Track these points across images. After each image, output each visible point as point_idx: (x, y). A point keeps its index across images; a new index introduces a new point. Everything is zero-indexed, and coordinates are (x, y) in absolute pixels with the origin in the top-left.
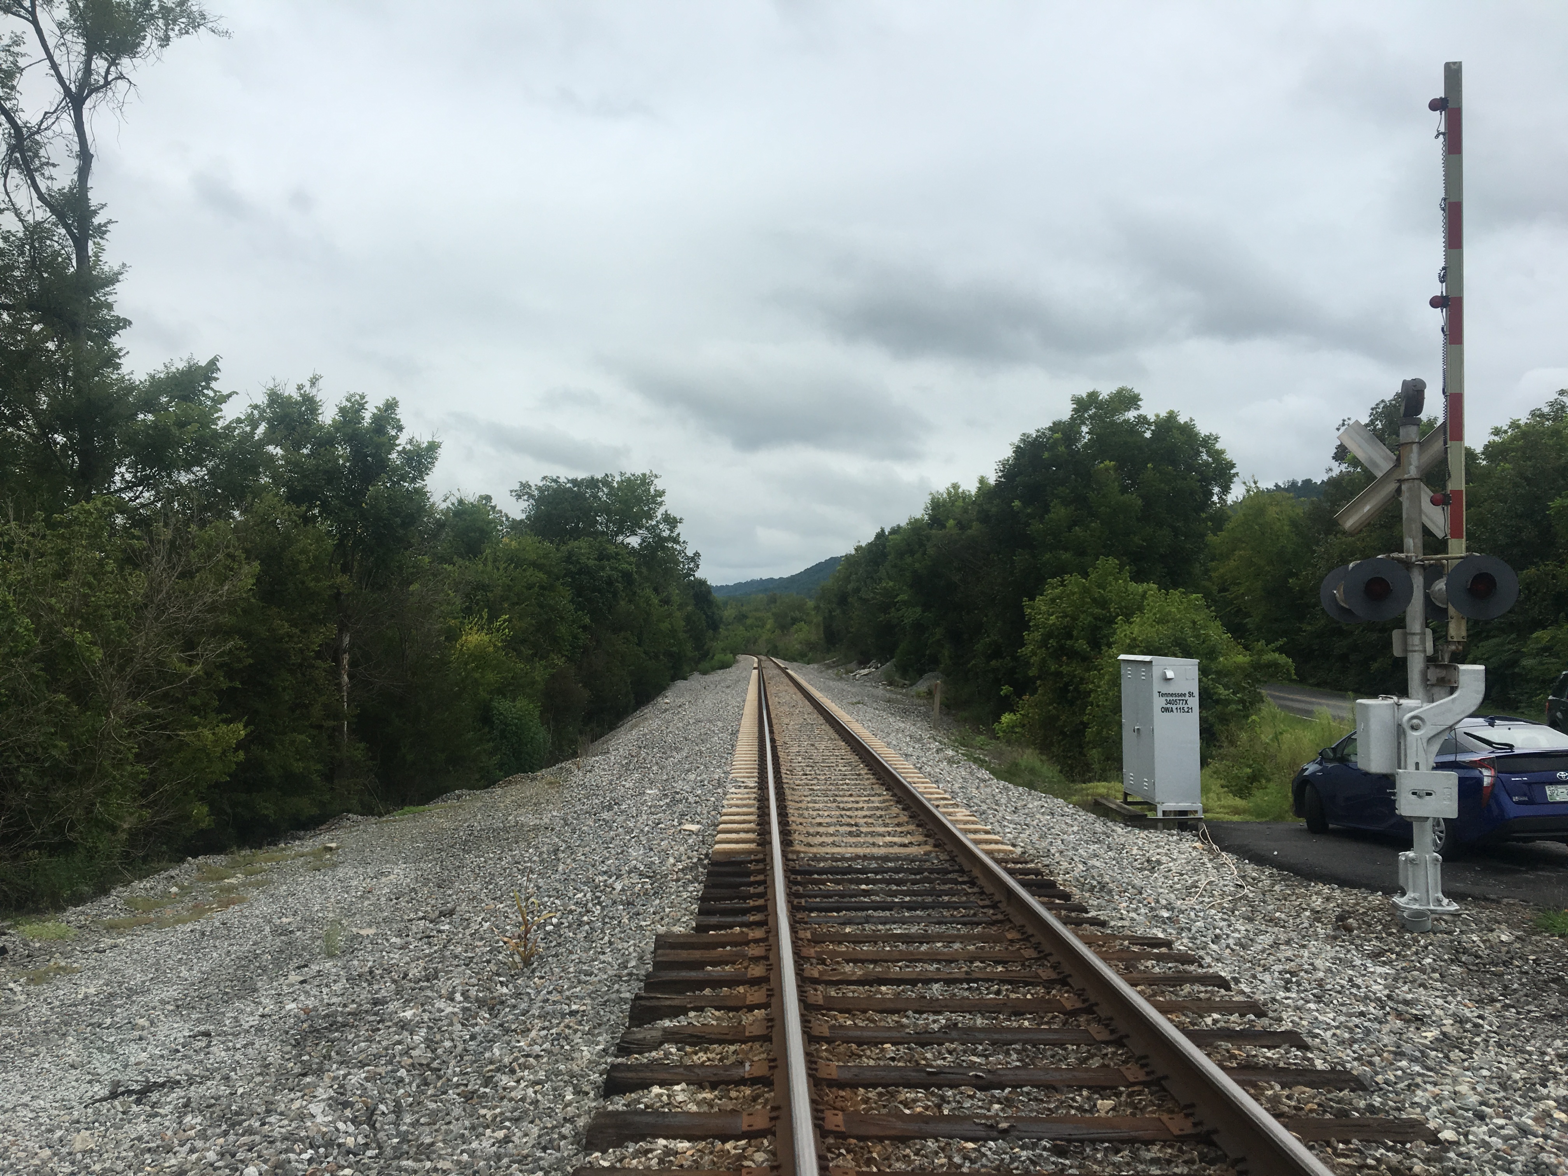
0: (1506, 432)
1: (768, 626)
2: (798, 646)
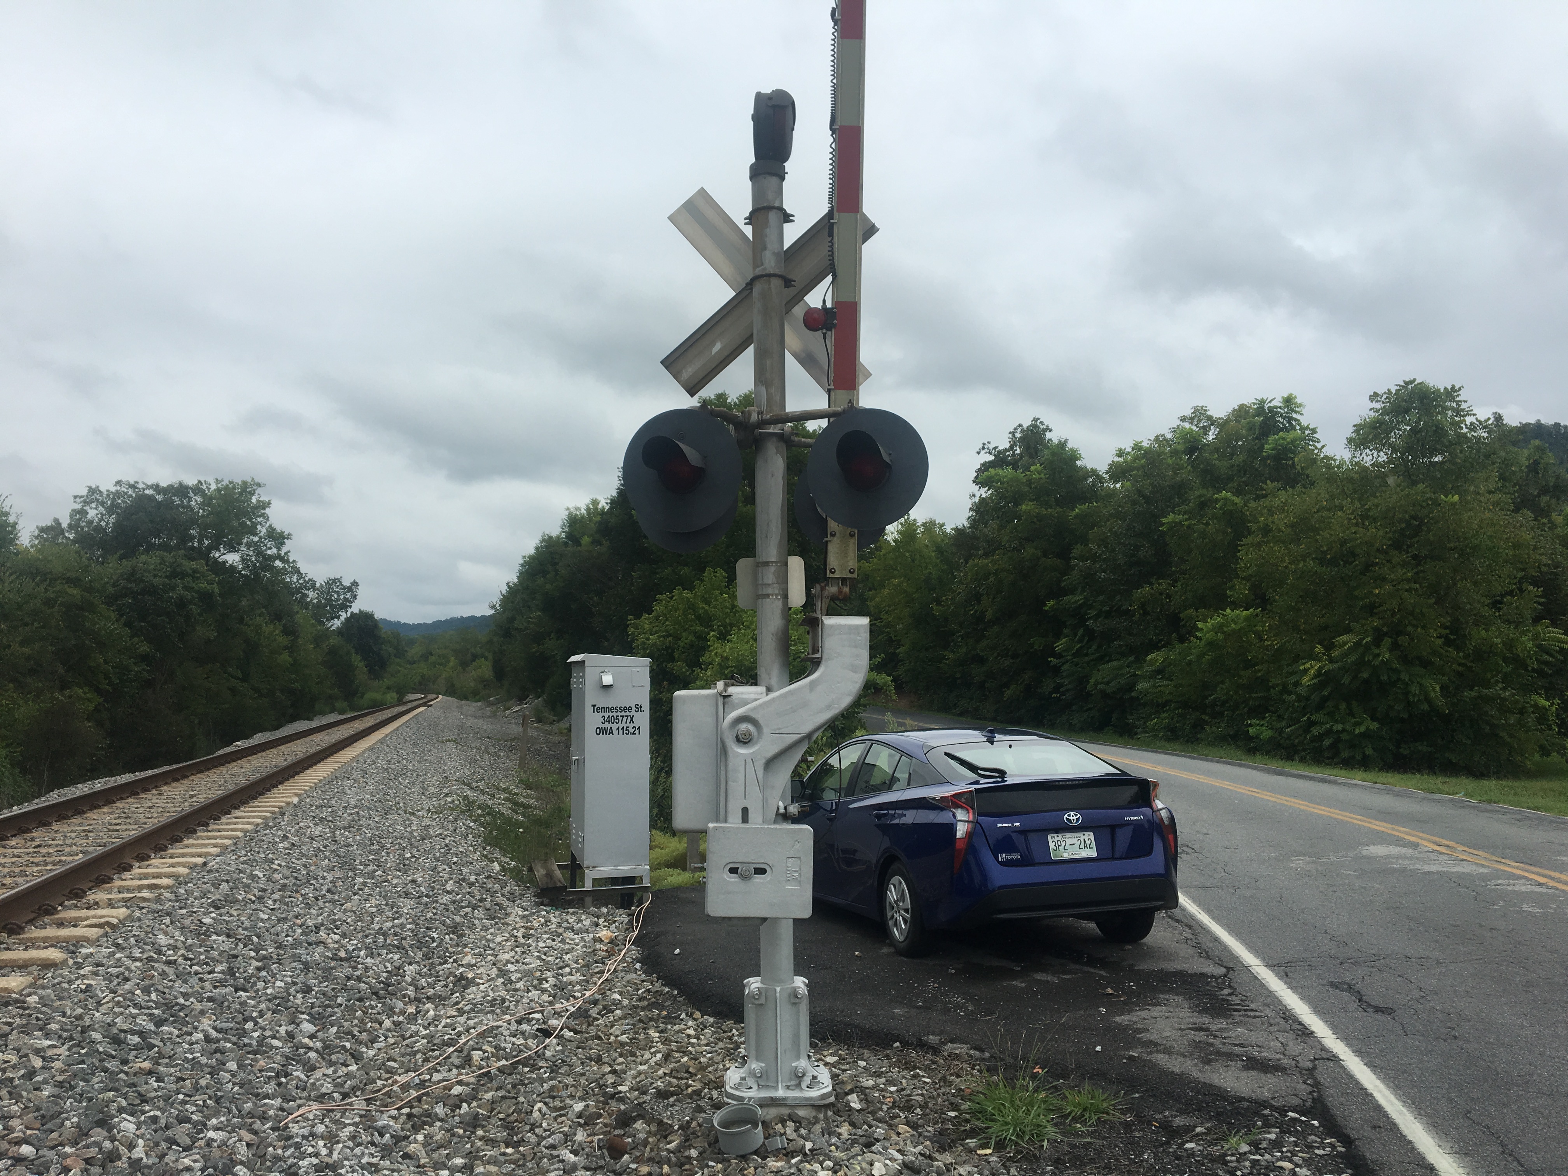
0: (1128, 453)
1: (451, 664)
2: (472, 684)
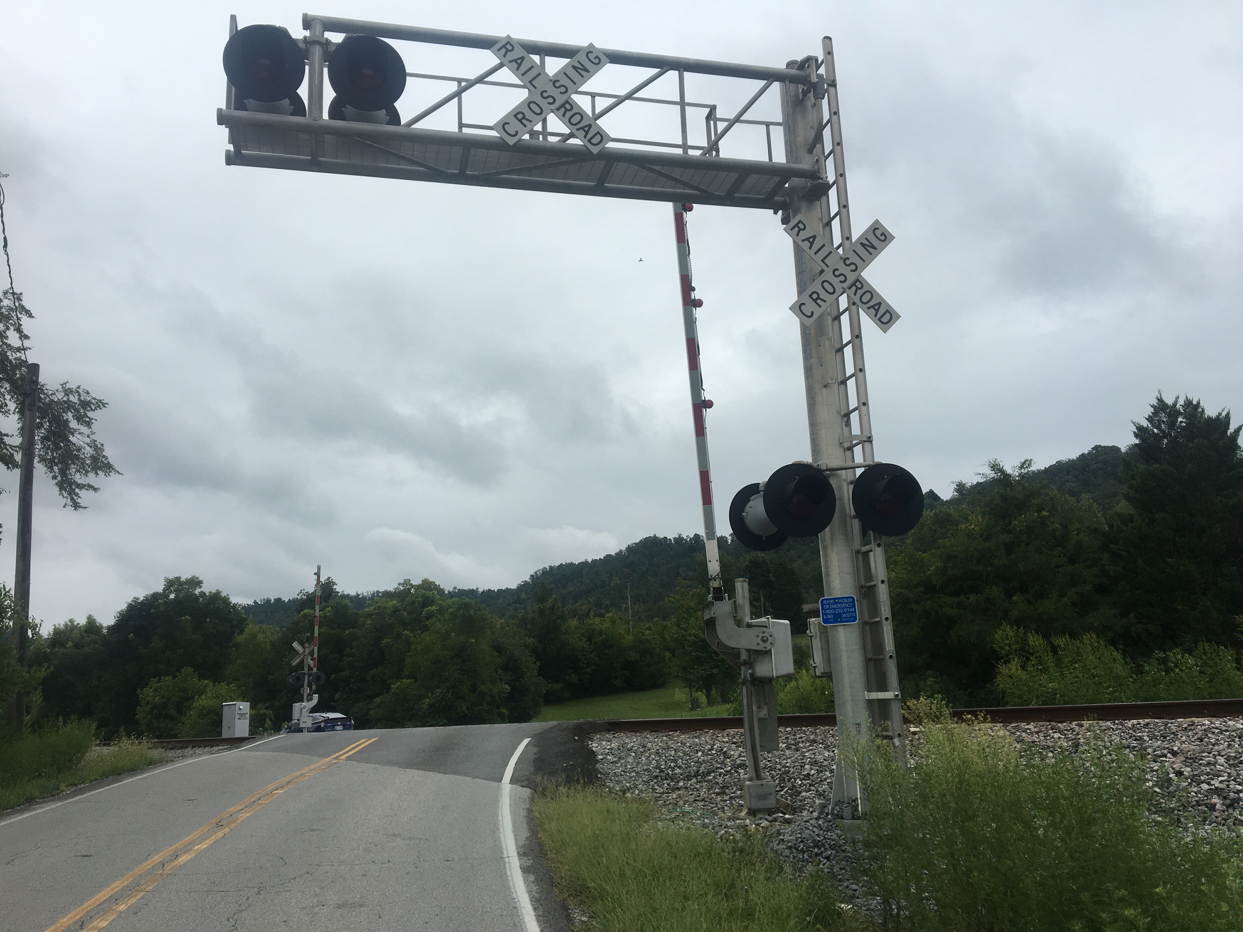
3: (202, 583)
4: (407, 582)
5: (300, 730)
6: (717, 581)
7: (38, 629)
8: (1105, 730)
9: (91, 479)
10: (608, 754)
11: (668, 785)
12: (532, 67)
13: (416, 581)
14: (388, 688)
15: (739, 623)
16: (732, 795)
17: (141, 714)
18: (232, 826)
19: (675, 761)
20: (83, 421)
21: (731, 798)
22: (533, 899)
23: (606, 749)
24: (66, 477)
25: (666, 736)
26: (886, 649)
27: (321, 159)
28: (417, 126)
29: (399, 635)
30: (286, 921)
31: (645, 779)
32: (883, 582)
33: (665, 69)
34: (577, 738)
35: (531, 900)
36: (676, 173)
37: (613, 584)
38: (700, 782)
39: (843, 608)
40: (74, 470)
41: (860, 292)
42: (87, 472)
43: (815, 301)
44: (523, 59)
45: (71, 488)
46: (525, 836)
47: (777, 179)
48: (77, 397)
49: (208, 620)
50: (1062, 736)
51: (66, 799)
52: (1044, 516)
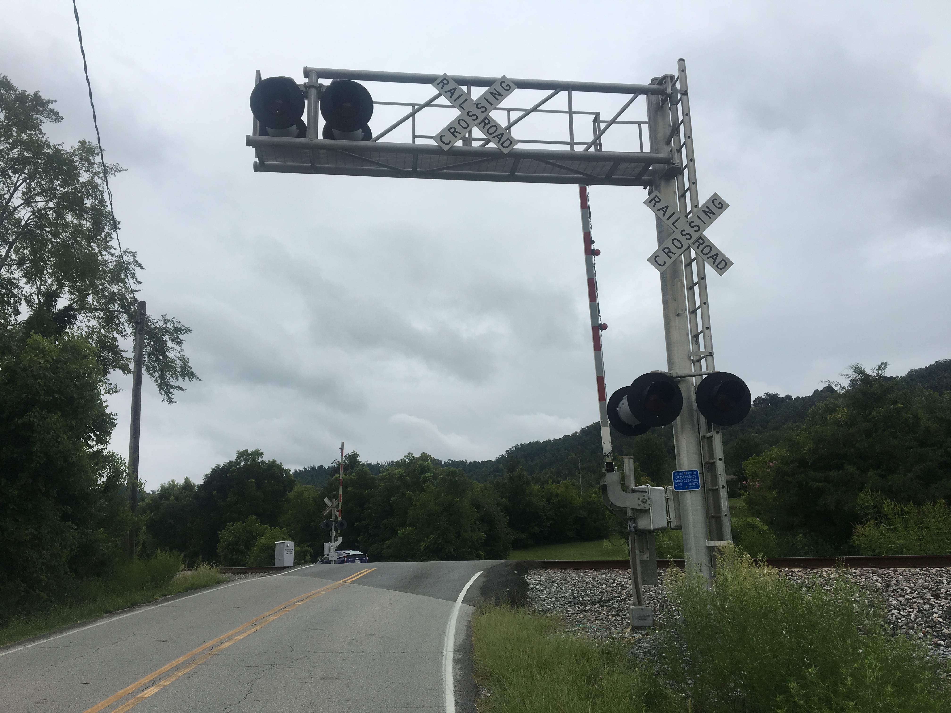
3: (263, 455)
4: (410, 455)
5: (330, 562)
6: (610, 458)
7: (143, 486)
8: (914, 574)
9: (180, 382)
10: (537, 584)
11: (579, 608)
12: (462, 95)
13: (417, 454)
14: (396, 534)
15: (625, 488)
16: (623, 617)
17: (220, 549)
18: (263, 625)
19: (585, 591)
20: (176, 342)
21: (622, 618)
22: (456, 680)
23: (536, 580)
24: (164, 381)
25: (583, 573)
26: (722, 509)
27: (317, 165)
28: (381, 140)
29: (404, 494)
30: (285, 687)
31: (562, 603)
32: (720, 459)
33: (558, 90)
34: (516, 572)
35: (454, 681)
36: (567, 164)
37: (569, 458)
38: (602, 607)
39: (690, 479)
40: (169, 376)
41: (702, 247)
42: (177, 377)
43: (667, 254)
44: (455, 89)
45: (167, 388)
46: (463, 639)
47: (643, 165)
48: (172, 325)
49: (266, 481)
50: (879, 579)
51: (158, 604)
52: (899, 407)
